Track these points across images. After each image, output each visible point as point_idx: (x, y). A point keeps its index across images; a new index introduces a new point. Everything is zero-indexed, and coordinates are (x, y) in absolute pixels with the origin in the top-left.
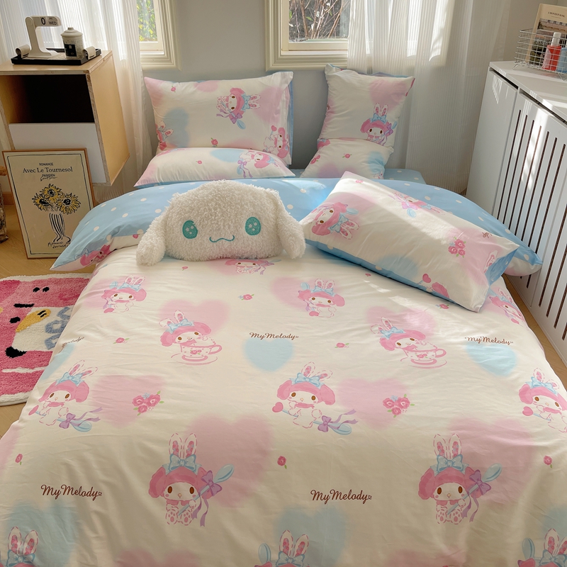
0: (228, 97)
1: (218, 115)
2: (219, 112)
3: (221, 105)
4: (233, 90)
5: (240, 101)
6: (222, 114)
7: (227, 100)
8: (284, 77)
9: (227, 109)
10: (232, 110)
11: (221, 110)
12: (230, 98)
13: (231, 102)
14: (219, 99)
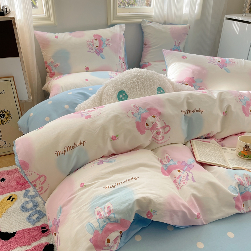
0: (93, 40)
1: (88, 51)
2: (89, 50)
3: (90, 45)
4: (95, 36)
5: (101, 42)
6: (91, 50)
7: (93, 42)
8: (121, 27)
9: (93, 47)
10: (96, 48)
11: (90, 49)
12: (94, 41)
13: (95, 43)
14: (88, 42)
